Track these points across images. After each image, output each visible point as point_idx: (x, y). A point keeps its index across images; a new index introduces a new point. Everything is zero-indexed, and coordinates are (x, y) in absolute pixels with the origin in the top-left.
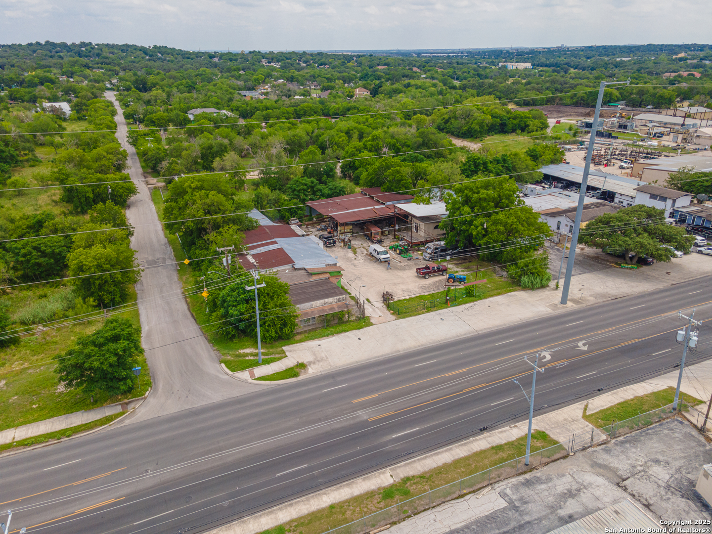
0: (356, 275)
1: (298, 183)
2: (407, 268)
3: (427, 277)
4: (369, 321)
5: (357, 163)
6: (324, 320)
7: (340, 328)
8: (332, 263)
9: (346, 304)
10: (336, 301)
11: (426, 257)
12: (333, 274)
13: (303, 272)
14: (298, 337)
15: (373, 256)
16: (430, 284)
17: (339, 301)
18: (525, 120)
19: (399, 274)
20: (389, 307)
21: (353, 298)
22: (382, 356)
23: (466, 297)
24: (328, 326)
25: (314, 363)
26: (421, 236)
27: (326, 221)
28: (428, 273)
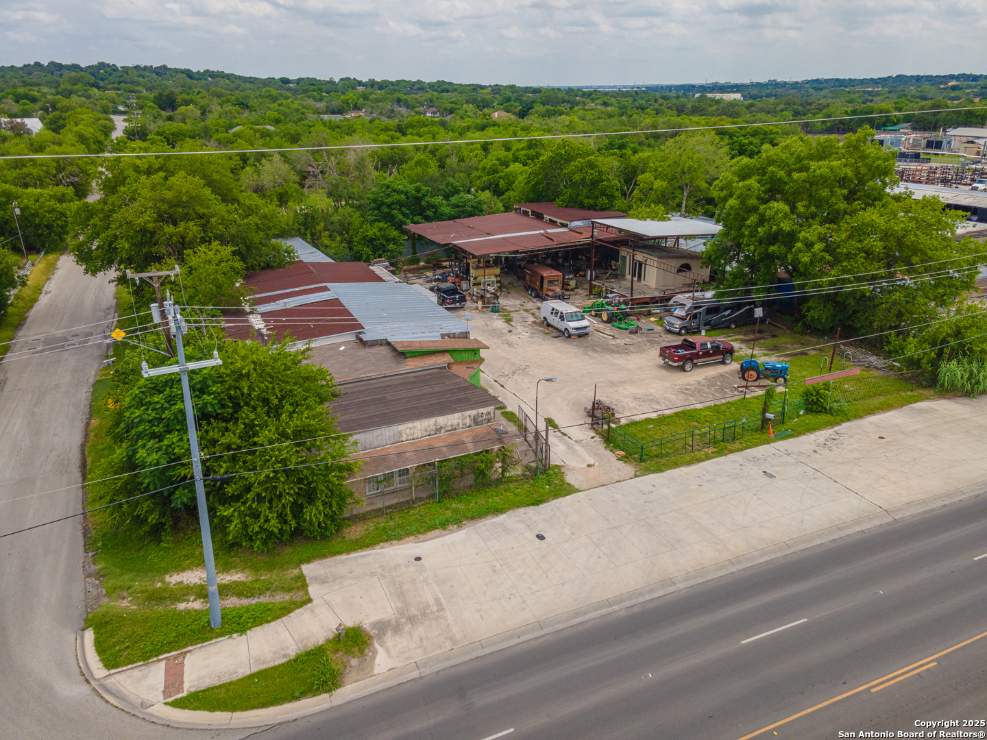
0: (514, 364)
1: (388, 191)
2: (631, 348)
3: (688, 367)
4: (562, 481)
5: (502, 183)
6: (433, 479)
7: (480, 501)
8: (457, 331)
9: (497, 431)
10: (468, 421)
11: (671, 324)
12: (460, 357)
13: (384, 350)
14: (355, 532)
15: (549, 325)
16: (699, 383)
17: (476, 423)
18: (772, 136)
19: (617, 361)
20: (609, 439)
21: (510, 417)
22: (621, 599)
23: (808, 413)
24: (445, 494)
25: (397, 629)
26: (649, 287)
27: (445, 267)
28: (690, 359)
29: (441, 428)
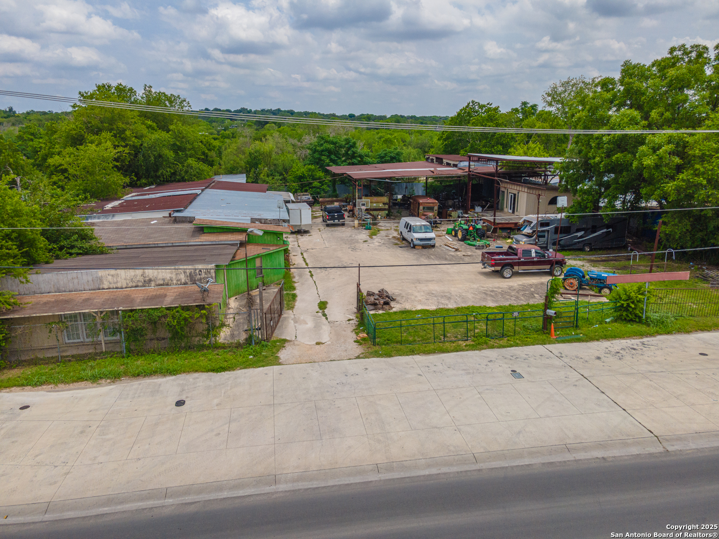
3: (507, 272)
8: (270, 218)
10: (183, 278)
12: (262, 239)
13: (188, 226)
17: (194, 281)
23: (615, 321)
26: (519, 217)
28: (510, 266)
29: (150, 280)
